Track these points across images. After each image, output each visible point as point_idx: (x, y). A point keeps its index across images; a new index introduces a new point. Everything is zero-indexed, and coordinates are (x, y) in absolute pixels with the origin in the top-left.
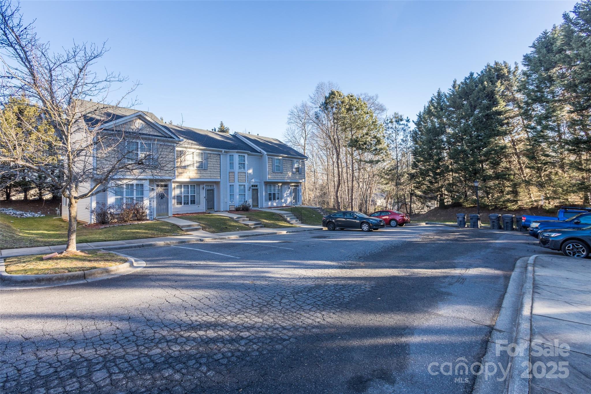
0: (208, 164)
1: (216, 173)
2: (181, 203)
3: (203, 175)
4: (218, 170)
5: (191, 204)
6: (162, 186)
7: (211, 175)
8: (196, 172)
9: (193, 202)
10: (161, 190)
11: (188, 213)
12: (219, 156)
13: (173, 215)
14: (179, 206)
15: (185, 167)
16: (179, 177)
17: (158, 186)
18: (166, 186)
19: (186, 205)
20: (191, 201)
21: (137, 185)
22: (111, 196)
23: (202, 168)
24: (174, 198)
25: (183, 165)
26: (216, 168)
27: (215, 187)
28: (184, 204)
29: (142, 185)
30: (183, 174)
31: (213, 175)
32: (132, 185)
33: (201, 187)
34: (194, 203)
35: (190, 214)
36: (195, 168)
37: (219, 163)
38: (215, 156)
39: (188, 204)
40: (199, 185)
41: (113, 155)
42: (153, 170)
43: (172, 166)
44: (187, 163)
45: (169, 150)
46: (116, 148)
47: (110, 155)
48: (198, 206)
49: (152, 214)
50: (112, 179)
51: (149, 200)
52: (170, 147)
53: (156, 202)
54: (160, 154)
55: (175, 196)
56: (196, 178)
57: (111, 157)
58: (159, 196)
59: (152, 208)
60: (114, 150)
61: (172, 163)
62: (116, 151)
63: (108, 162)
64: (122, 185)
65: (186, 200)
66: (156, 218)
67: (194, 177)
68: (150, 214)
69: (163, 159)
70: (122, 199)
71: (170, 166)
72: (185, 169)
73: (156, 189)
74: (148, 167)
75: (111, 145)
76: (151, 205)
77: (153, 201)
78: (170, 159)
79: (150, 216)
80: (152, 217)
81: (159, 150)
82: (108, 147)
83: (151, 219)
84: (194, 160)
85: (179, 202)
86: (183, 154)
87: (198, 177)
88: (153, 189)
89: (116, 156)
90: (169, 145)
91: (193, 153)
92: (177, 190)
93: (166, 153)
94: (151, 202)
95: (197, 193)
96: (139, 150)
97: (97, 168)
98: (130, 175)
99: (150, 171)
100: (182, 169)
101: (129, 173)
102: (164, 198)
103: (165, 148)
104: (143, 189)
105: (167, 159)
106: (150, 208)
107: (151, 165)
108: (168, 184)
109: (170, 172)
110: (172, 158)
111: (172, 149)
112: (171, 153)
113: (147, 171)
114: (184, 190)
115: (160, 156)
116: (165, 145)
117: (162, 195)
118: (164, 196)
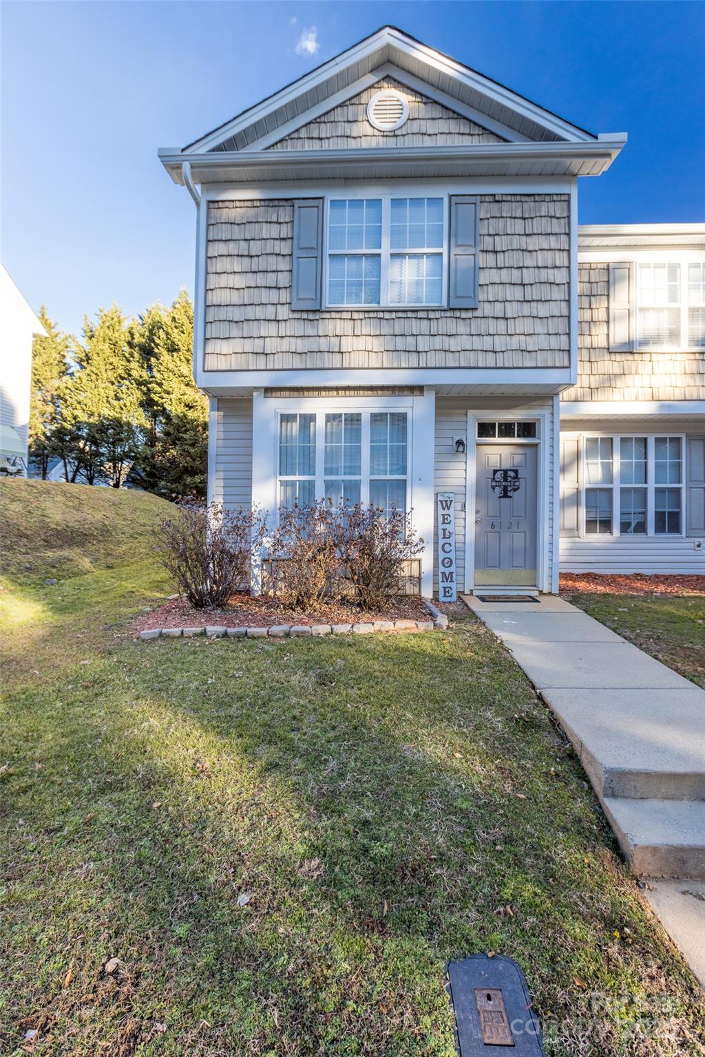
2: (606, 525)
5: (660, 528)
6: (507, 429)
8: (692, 366)
9: (669, 522)
10: (505, 451)
11: (639, 577)
13: (565, 576)
14: (598, 538)
15: (629, 349)
16: (601, 395)
17: (485, 429)
18: (527, 428)
19: (631, 536)
20: (660, 516)
21: (376, 418)
22: (267, 478)
24: (574, 500)
25: (620, 333)
28: (625, 527)
29: (400, 420)
30: (619, 383)
32: (354, 419)
34: (675, 527)
35: (657, 579)
36: (685, 345)
39: (641, 528)
41: (270, 275)
42: (452, 340)
43: (559, 308)
44: (639, 328)
45: (538, 225)
46: (283, 243)
47: (260, 280)
48: (697, 543)
49: (451, 573)
50: (269, 391)
51: (441, 501)
52: (544, 209)
53: (477, 512)
54: (491, 248)
55: (578, 492)
56: (688, 398)
57: (265, 287)
58: (490, 480)
59: (451, 540)
60: (277, 254)
61: (558, 294)
62: (283, 256)
63: (250, 313)
64: (308, 419)
65: (633, 511)
66: (475, 593)
67: (678, 394)
68: (444, 573)
69: (505, 276)
70: (308, 488)
71: (542, 310)
72: (630, 357)
73: (478, 445)
74: (425, 322)
75: (261, 230)
76: (444, 530)
77: (459, 506)
78: (544, 275)
79: (443, 581)
80: (453, 585)
81: (486, 227)
82: (252, 242)
83: (445, 596)
84: (679, 309)
85: (598, 519)
86: (622, 278)
87: (699, 394)
88: (461, 448)
89: (284, 280)
90: (537, 198)
91: (673, 269)
92: (590, 461)
93: (524, 238)
94: (446, 512)
95: (689, 480)
96: (386, 242)
97: (206, 340)
98: (342, 369)
99: (438, 342)
100: (613, 355)
101: (336, 361)
102: (515, 494)
103: (519, 214)
104: (404, 438)
105: (528, 276)
106: (441, 541)
107: (441, 310)
108: (539, 419)
109: (543, 342)
110: (558, 264)
111: (558, 215)
112: (552, 238)
113: (423, 344)
114: (622, 463)
115: (490, 260)
116: (518, 198)
117: (505, 477)
118: (517, 484)
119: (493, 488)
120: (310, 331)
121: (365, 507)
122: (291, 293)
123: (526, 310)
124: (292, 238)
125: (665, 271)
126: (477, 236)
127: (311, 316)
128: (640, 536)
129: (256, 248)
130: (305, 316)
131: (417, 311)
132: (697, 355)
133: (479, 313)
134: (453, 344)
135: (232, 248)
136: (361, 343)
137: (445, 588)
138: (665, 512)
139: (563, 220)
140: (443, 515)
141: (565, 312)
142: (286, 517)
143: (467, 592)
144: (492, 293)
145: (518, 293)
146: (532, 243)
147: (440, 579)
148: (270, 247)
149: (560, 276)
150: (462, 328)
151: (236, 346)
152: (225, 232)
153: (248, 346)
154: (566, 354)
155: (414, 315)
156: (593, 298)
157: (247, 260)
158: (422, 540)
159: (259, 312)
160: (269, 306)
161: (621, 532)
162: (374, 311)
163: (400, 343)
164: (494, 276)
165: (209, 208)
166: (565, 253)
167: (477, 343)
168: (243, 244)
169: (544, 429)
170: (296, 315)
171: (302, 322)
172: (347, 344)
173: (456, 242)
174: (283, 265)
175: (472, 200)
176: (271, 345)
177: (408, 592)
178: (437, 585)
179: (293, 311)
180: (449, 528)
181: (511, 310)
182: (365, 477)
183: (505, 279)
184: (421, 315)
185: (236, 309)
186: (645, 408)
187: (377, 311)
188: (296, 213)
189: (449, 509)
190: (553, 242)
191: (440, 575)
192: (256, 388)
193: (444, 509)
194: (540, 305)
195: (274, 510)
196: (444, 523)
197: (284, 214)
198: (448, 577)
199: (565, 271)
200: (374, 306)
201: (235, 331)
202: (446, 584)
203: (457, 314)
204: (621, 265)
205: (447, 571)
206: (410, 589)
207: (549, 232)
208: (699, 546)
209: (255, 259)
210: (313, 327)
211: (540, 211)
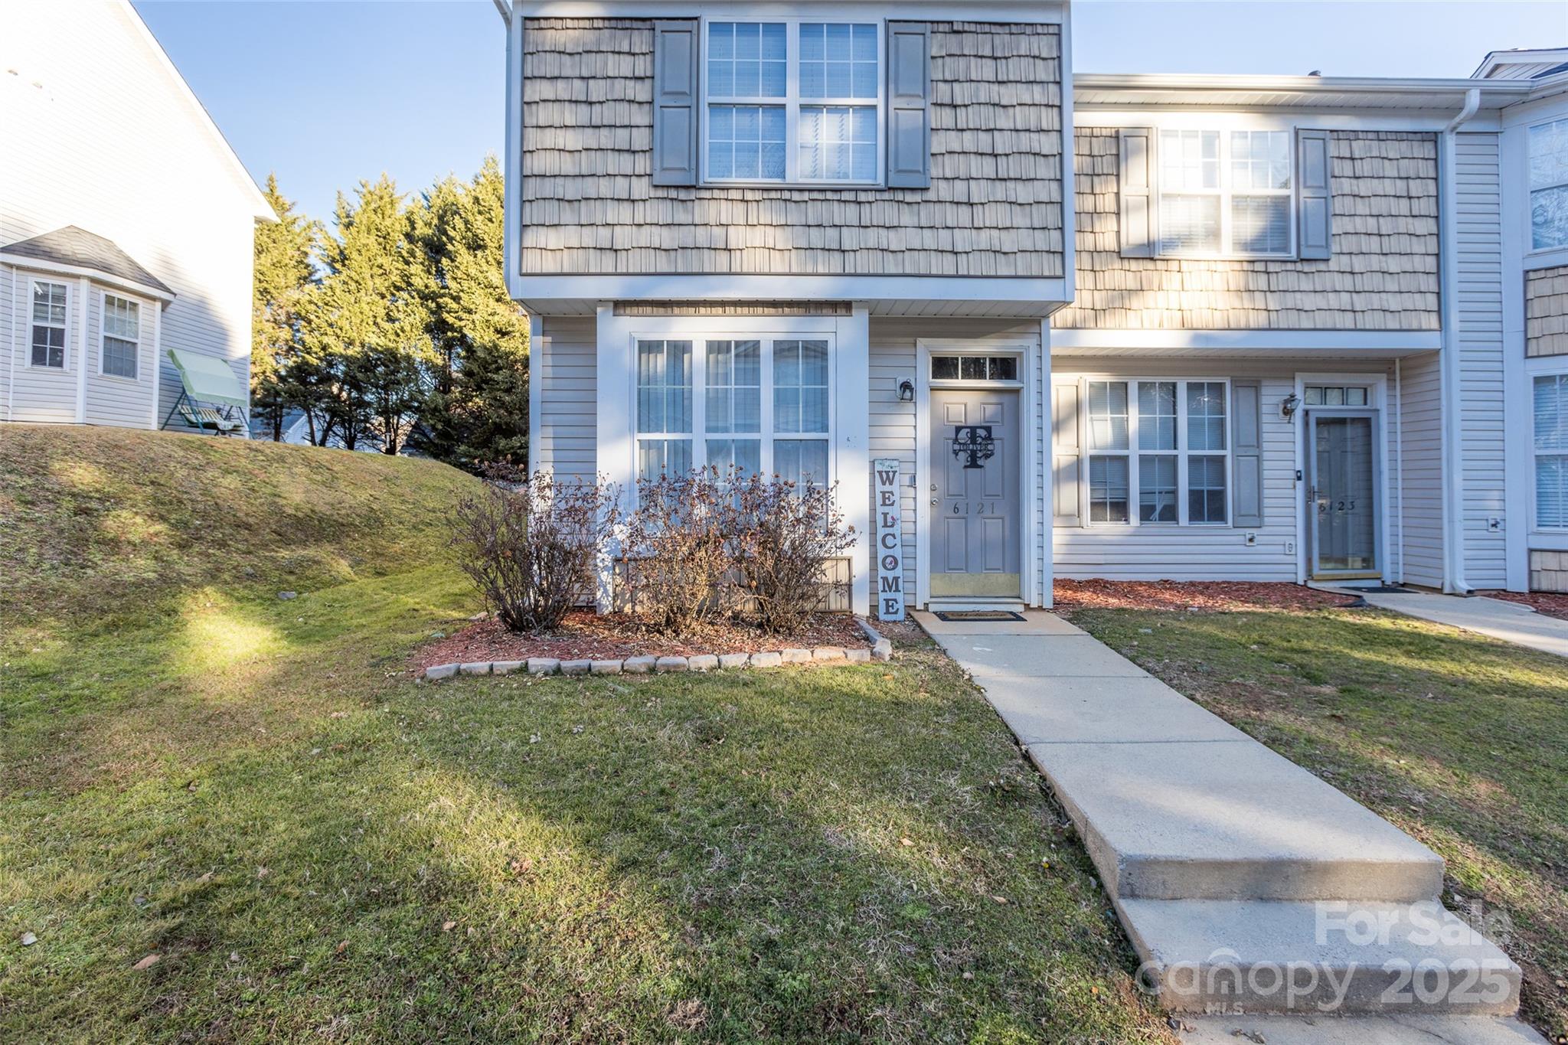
0: (1328, 216)
1: (1406, 282)
2: (1120, 509)
3: (1290, 300)
4: (1418, 263)
5: (1196, 514)
6: (974, 367)
7: (1360, 302)
8: (1237, 280)
9: (1209, 507)
10: (973, 399)
11: (1168, 585)
12: (1428, 150)
13: (1062, 584)
14: (1109, 528)
15: (1148, 252)
16: (1109, 320)
17: (943, 367)
18: (1005, 367)
19: (1155, 526)
20: (1195, 497)
21: (784, 350)
22: (619, 435)
23: (1285, 248)
24: (1074, 471)
25: (1135, 231)
26: (1404, 244)
27: (1381, 398)
28: (1146, 513)
29: (817, 352)
30: (1135, 302)
31: (1376, 301)
32: (748, 351)
33: (1272, 396)
34: (1217, 513)
35: (1193, 588)
36: (1228, 250)
37: (1427, 206)
38: (1392, 149)
39: (1169, 514)
40: (1256, 386)
41: (619, 131)
42: (892, 233)
43: (1047, 191)
44: (1164, 222)
45: (1014, 69)
46: (639, 85)
47: (605, 138)
48: (1250, 536)
49: (896, 579)
50: (620, 306)
51: (880, 473)
52: (1024, 45)
53: (933, 489)
54: (947, 101)
55: (1079, 461)
56: (1232, 326)
57: (613, 150)
58: (951, 442)
59: (896, 530)
60: (629, 101)
61: (1047, 170)
62: (640, 103)
63: (590, 188)
64: (679, 350)
65: (1157, 488)
66: (932, 608)
67: (1219, 321)
68: (885, 579)
69: (968, 141)
70: (682, 451)
71: (1023, 193)
72: (1150, 265)
73: (932, 389)
74: (853, 207)
75: (606, 64)
76: (885, 515)
77: (906, 480)
78: (1025, 142)
79: (884, 591)
80: (900, 596)
81: (940, 69)
82: (591, 82)
83: (888, 612)
84: (1218, 197)
85: (1108, 501)
86: (1137, 151)
87: (1248, 321)
88: (908, 394)
89: (641, 139)
90: (1014, 29)
91: (1210, 141)
92: (1095, 416)
93: (995, 87)
94: (887, 488)
95: (1237, 444)
96: (793, 86)
97: (524, 227)
98: (730, 274)
99: (872, 237)
100: (1126, 262)
101: (722, 262)
102: (988, 463)
103: (988, 52)
104: (824, 379)
105: (1002, 143)
106: (881, 532)
107: (876, 190)
108: (1021, 354)
109: (1026, 240)
110: (1045, 127)
111: (1044, 55)
112: (1037, 88)
113: (850, 238)
114: (1140, 420)
115: (946, 117)
116: (987, 28)
117: (973, 438)
118: (990, 447)
119: (956, 453)
120: (682, 217)
121: (767, 479)
122: (652, 159)
123: (1000, 191)
124: (653, 78)
125: (1199, 141)
126: (927, 83)
127: (683, 195)
128: (1167, 526)
129: (597, 89)
130: (673, 194)
131: (840, 191)
132: (1245, 264)
133: (931, 195)
134: (894, 240)
135: (561, 89)
136: (757, 237)
137: (887, 601)
138: (1203, 491)
139: (1051, 62)
140: (884, 493)
141: (1056, 197)
142: (649, 496)
143: (920, 606)
144: (950, 166)
145: (988, 167)
146: (1008, 94)
147: (880, 587)
148: (619, 89)
149: (1047, 144)
150: (907, 217)
151: (570, 236)
152: (550, 65)
153: (588, 237)
154: (1058, 258)
155: (836, 196)
156: (1096, 179)
157: (584, 108)
158: (851, 529)
159: (605, 188)
160: (618, 179)
161: (1141, 520)
162: (776, 190)
163: (816, 237)
164: (953, 141)
165: (524, 29)
166: (1055, 110)
167: (929, 239)
168: (577, 83)
169: (1029, 368)
170: (661, 193)
171: (669, 203)
172: (737, 237)
173: (897, 89)
174: (640, 117)
175: (920, 28)
176: (623, 237)
177: (833, 607)
178: (874, 597)
179: (656, 186)
180: (892, 511)
181: (978, 192)
182: (766, 435)
183: (969, 147)
184: (846, 196)
185: (569, 182)
186: (1171, 340)
187: (781, 190)
188: (658, 40)
189: (891, 484)
190: (1038, 94)
191: (880, 582)
192: (601, 302)
193: (884, 483)
194: (1020, 185)
195: (630, 484)
196: (884, 504)
197: (640, 41)
198: (892, 585)
199: (1055, 136)
200: (776, 181)
201: (568, 215)
202: (890, 595)
203: (900, 196)
204: (1135, 132)
205: (890, 575)
206: (836, 603)
207: (1032, 79)
208: (1251, 540)
209: (597, 108)
210: (686, 210)
211: (1018, 49)
